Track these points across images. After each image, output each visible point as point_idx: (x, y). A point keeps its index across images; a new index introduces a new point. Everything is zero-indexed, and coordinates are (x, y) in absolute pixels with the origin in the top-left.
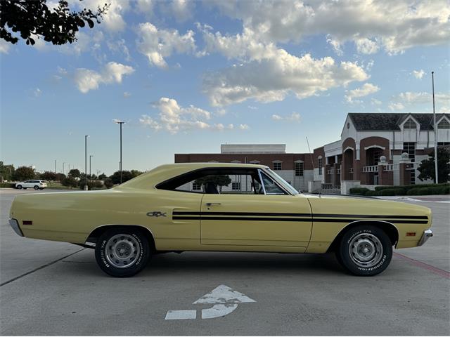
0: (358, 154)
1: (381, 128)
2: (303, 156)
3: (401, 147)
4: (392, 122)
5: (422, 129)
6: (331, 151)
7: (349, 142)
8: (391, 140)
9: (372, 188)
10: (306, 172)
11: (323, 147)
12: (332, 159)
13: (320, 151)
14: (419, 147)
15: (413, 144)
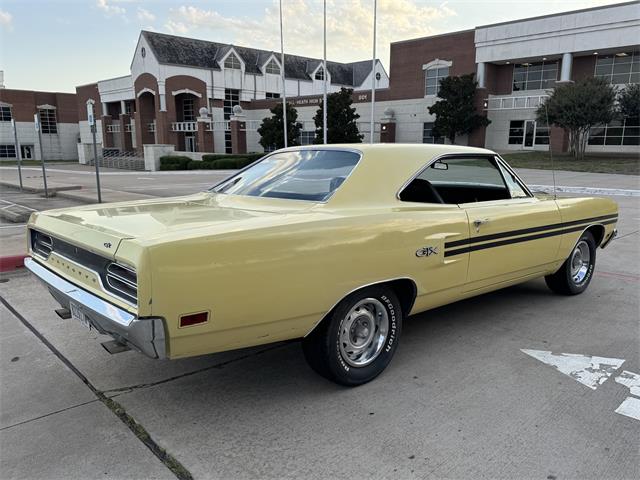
0: (163, 100)
1: (192, 63)
2: (53, 98)
3: (221, 95)
4: (207, 55)
5: (248, 71)
6: (111, 93)
7: (146, 79)
8: (209, 84)
9: (197, 156)
10: (62, 127)
11: (96, 85)
12: (114, 107)
13: (90, 91)
14: (245, 97)
15: (237, 92)
